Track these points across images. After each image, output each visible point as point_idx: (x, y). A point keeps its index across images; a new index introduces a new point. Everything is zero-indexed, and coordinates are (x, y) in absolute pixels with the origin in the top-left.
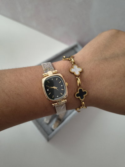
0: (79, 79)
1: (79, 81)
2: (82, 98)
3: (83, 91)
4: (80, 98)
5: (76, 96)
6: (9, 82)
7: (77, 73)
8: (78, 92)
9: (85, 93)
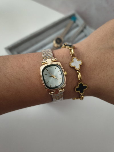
0: (79, 73)
1: (79, 76)
2: (82, 92)
3: (84, 85)
4: (80, 92)
5: (76, 90)
6: (11, 67)
7: (78, 67)
8: (78, 87)
9: (85, 87)
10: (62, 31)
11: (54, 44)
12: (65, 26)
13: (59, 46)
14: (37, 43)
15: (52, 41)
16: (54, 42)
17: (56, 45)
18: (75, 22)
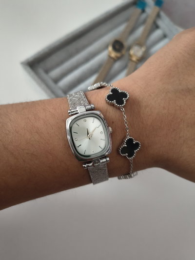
10: (122, 28)
11: (110, 53)
12: (127, 20)
13: (118, 55)
14: (78, 51)
15: (106, 47)
16: (110, 48)
17: (113, 54)
18: (143, 11)
